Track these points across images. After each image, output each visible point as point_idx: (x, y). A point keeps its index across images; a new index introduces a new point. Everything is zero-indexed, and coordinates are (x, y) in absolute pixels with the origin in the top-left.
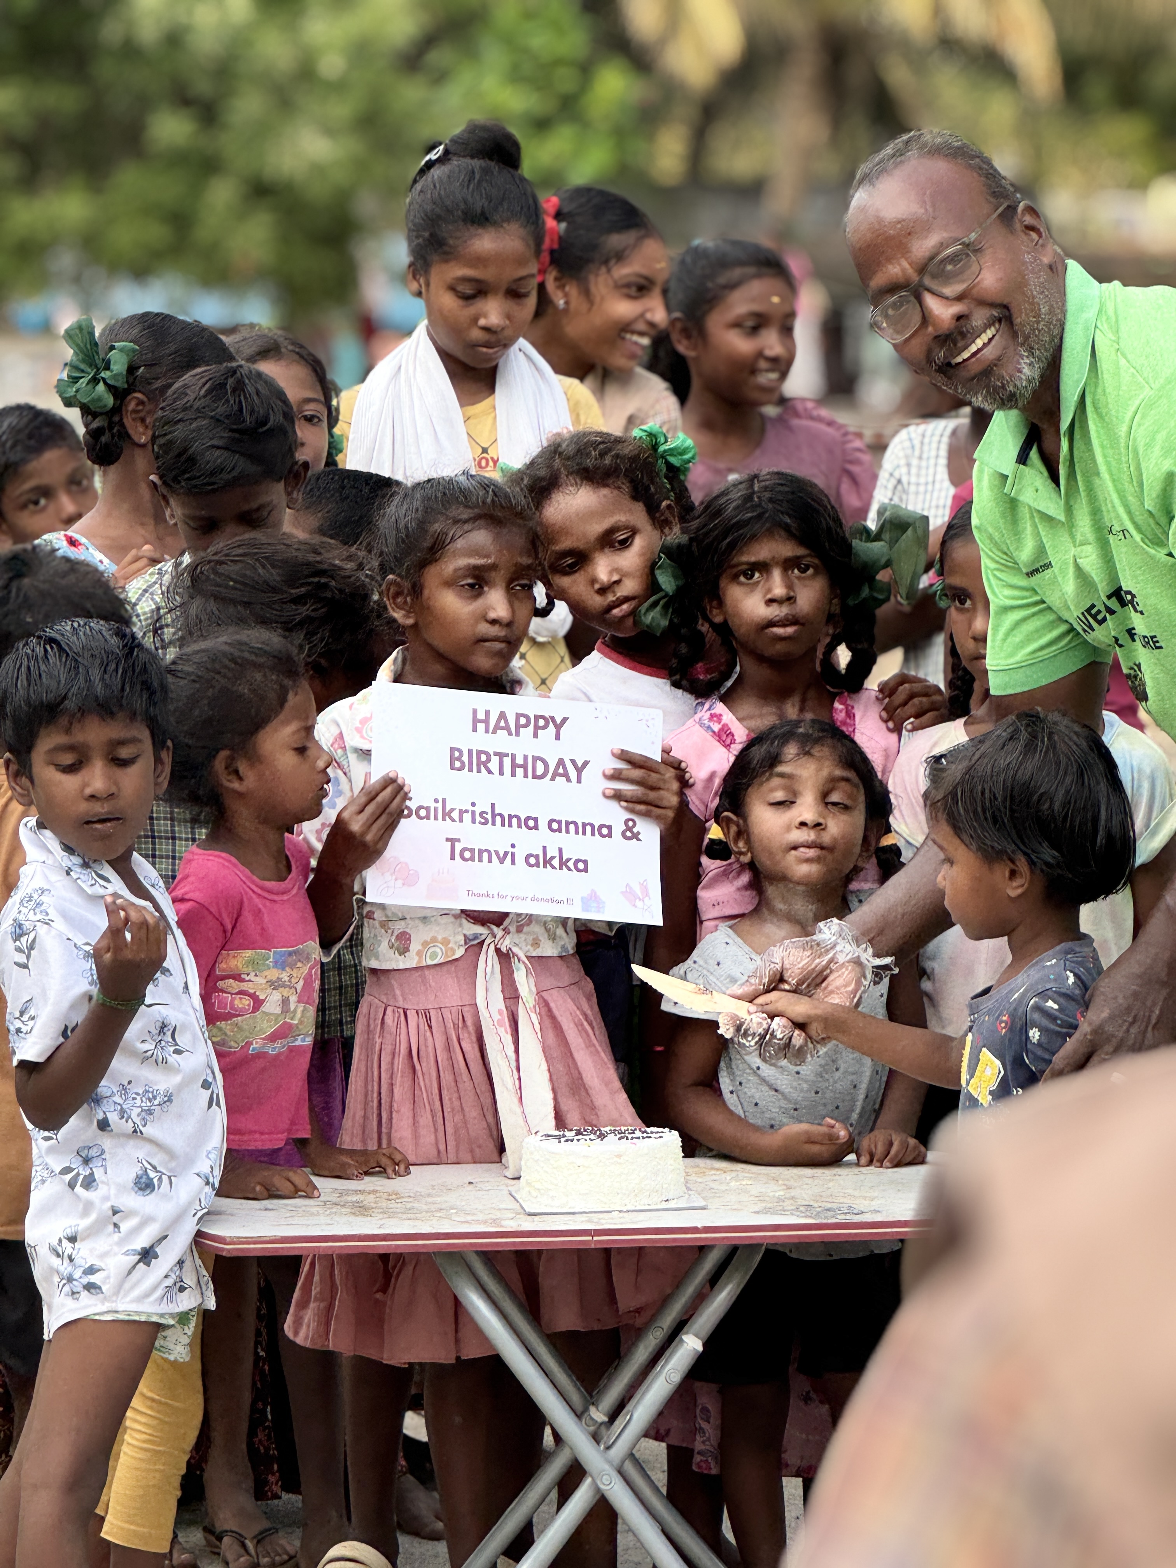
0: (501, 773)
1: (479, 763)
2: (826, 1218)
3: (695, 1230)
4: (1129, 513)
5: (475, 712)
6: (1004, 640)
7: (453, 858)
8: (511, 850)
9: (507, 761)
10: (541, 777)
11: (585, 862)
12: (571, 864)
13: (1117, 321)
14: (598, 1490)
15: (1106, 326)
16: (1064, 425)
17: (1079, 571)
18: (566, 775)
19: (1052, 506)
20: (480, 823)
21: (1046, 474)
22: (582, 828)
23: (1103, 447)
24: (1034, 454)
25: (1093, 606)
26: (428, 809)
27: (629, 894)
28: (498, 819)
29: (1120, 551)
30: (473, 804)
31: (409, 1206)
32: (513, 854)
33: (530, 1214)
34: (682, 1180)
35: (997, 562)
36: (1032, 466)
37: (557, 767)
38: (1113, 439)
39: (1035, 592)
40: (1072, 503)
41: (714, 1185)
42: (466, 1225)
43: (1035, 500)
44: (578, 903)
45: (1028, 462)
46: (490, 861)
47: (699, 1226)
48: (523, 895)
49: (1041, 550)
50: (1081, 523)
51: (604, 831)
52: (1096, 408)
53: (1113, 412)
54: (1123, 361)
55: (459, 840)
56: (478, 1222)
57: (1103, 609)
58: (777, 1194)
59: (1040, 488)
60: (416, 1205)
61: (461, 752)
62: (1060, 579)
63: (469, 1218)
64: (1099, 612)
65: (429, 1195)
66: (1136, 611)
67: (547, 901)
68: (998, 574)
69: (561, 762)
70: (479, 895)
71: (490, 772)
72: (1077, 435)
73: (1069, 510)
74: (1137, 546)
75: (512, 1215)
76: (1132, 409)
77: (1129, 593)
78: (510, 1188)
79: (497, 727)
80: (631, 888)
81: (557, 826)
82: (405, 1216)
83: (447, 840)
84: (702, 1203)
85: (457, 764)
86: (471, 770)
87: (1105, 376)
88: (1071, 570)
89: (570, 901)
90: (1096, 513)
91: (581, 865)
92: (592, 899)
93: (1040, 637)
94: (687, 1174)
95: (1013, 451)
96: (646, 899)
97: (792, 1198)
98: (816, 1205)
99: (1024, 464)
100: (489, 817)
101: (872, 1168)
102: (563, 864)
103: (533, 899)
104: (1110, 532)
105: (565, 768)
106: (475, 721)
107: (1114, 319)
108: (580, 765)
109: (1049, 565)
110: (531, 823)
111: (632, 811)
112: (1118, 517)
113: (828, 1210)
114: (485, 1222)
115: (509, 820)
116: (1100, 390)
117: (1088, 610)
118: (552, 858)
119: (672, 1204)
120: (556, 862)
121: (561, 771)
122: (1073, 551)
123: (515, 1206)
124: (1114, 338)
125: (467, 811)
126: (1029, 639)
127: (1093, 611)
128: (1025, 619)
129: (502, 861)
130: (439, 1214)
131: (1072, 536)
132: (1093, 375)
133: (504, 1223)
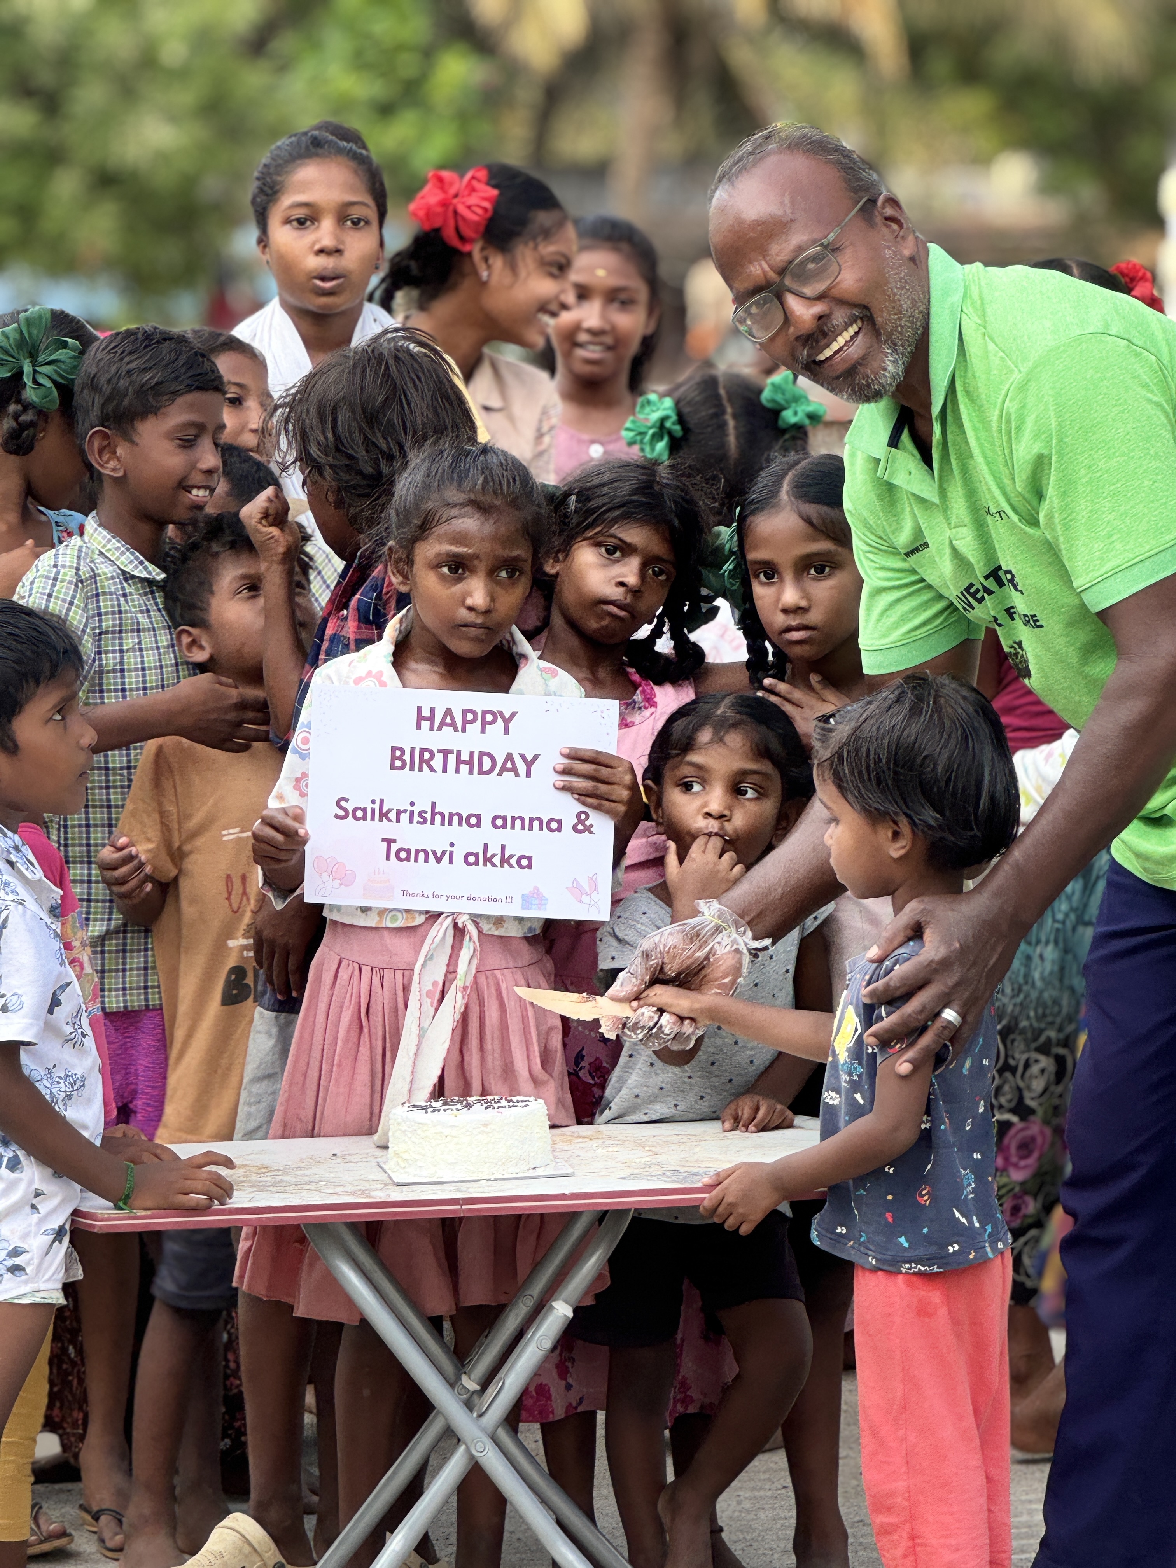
0: (445, 770)
1: (422, 760)
2: (692, 1182)
3: (562, 1197)
4: (1005, 494)
5: (420, 709)
6: (879, 620)
7: (388, 858)
8: (449, 849)
9: (452, 758)
10: (489, 772)
11: (530, 859)
12: (513, 861)
13: (982, 303)
14: (472, 1457)
15: (971, 309)
16: (936, 409)
17: (955, 553)
18: (514, 770)
19: (926, 488)
20: (419, 822)
21: (918, 456)
22: (527, 823)
23: (975, 429)
24: (905, 437)
25: (972, 585)
26: (364, 810)
27: (576, 890)
28: (438, 818)
29: (999, 531)
30: (412, 804)
31: (278, 1178)
32: (451, 854)
33: (399, 1185)
34: (549, 1148)
35: (870, 546)
36: (905, 449)
37: (505, 763)
38: (985, 422)
39: (914, 572)
40: (945, 486)
41: (578, 1152)
42: (336, 1196)
43: (908, 482)
44: (518, 900)
45: (900, 445)
46: (426, 861)
47: (567, 1192)
48: (458, 895)
49: (918, 532)
50: (956, 506)
51: (554, 825)
52: (968, 393)
53: (983, 396)
54: (991, 346)
55: (394, 841)
56: (346, 1193)
57: (981, 588)
58: (643, 1160)
59: (914, 471)
60: (286, 1178)
61: (402, 751)
62: (937, 559)
63: (338, 1189)
64: (978, 591)
65: (298, 1168)
66: (1016, 590)
67: (484, 900)
68: (871, 556)
69: (509, 757)
70: (413, 895)
71: (432, 770)
72: (950, 418)
73: (943, 492)
74: (1014, 526)
75: (379, 1186)
76: (1003, 392)
77: (1009, 572)
78: (379, 1160)
79: (443, 724)
80: (578, 883)
81: (500, 822)
82: (274, 1189)
83: (384, 840)
84: (569, 1171)
85: (398, 763)
86: (412, 768)
87: (974, 361)
88: (948, 551)
89: (509, 899)
90: (971, 493)
91: (526, 862)
92: (534, 897)
93: (914, 617)
94: (554, 1143)
95: (884, 435)
96: (594, 895)
97: (658, 1164)
98: (682, 1170)
99: (896, 447)
100: (428, 816)
101: (737, 1132)
102: (505, 861)
103: (469, 898)
104: (988, 512)
105: (513, 763)
106: (420, 718)
107: (979, 302)
108: (529, 759)
109: (926, 545)
110: (473, 821)
111: (584, 804)
112: (993, 498)
113: (695, 1174)
114: (354, 1193)
115: (448, 819)
116: (970, 374)
117: (967, 590)
118: (494, 855)
119: (539, 1172)
120: (497, 860)
121: (509, 765)
122: (948, 533)
123: (384, 1177)
124: (979, 322)
125: (405, 811)
126: (903, 619)
127: (972, 590)
128: (898, 601)
129: (439, 860)
130: (308, 1187)
131: (947, 519)
132: (961, 358)
133: (373, 1194)
